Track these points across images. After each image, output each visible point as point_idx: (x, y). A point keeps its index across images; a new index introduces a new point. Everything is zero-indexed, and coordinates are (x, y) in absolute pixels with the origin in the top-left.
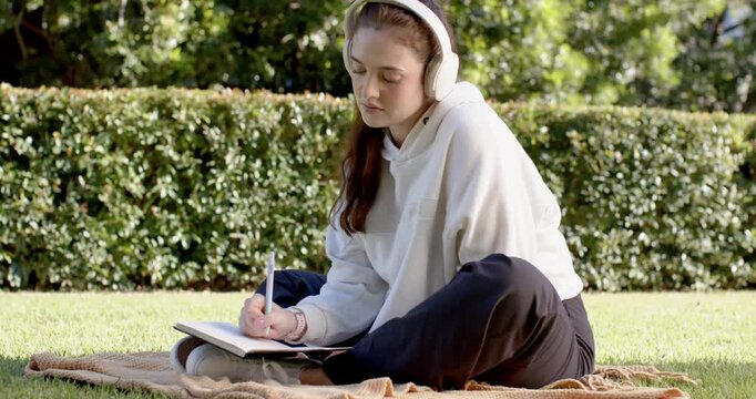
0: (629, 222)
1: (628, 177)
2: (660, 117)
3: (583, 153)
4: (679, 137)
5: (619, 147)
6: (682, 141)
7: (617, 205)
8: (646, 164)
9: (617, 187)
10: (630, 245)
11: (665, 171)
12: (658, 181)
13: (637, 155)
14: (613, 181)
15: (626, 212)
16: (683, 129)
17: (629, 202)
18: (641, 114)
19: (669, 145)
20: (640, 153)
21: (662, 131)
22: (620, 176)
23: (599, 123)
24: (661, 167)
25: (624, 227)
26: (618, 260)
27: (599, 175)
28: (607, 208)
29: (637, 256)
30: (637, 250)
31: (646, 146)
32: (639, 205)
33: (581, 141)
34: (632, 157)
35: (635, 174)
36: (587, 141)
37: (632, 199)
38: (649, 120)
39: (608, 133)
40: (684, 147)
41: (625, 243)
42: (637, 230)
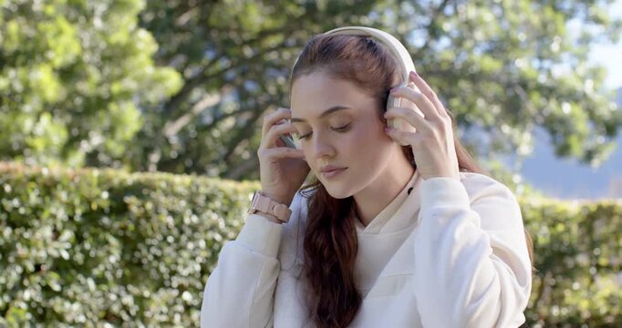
0: (176, 282)
1: (177, 240)
2: (207, 186)
3: (139, 218)
4: (223, 204)
5: (172, 213)
6: (225, 208)
7: (167, 266)
8: (194, 228)
9: (168, 250)
10: (175, 304)
11: (210, 235)
12: (202, 244)
13: (187, 221)
14: (164, 245)
15: (173, 273)
16: (226, 197)
17: (177, 264)
18: (192, 182)
19: (214, 211)
20: (190, 219)
21: (209, 198)
22: (170, 239)
23: (154, 190)
24: (206, 231)
25: (171, 287)
26: (164, 318)
27: (152, 238)
28: (157, 269)
29: (181, 314)
30: (180, 308)
31: (194, 212)
32: (185, 266)
33: (139, 207)
34: (182, 222)
35: (184, 238)
36: (143, 206)
37: (180, 261)
38: (198, 188)
39: (163, 199)
40: (225, 214)
41: (171, 301)
42: (181, 289)
